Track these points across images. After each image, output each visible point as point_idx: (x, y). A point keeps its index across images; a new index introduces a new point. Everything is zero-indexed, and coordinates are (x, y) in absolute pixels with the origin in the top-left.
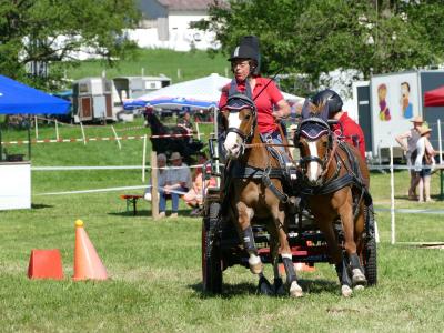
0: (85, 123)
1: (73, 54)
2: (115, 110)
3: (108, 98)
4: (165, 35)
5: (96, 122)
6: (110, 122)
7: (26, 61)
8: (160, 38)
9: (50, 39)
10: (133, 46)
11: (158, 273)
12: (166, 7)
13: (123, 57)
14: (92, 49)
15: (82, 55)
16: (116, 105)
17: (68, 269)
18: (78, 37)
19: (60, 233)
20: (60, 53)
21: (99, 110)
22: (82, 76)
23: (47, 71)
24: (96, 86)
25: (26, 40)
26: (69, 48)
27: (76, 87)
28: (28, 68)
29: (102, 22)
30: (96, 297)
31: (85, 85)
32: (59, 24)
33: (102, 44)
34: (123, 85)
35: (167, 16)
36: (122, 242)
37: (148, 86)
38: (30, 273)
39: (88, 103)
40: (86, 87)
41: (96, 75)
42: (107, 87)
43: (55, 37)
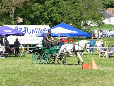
0: (94, 39)
1: (91, 25)
2: (100, 36)
3: (98, 34)
5: (96, 39)
7: (82, 26)
8: (109, 22)
9: (87, 22)
10: (103, 23)
11: (108, 68)
12: (110, 16)
13: (101, 26)
14: (95, 24)
15: (93, 25)
17: (90, 67)
18: (93, 22)
19: (89, 60)
20: (89, 25)
21: (96, 36)
22: (93, 29)
23: (86, 28)
24: (96, 31)
25: (82, 22)
26: (91, 24)
27: (92, 31)
28: (83, 28)
29: (97, 19)
30: (96, 73)
31: (94, 31)
32: (89, 19)
33: (97, 23)
34: (101, 31)
35: (110, 18)
36: (101, 62)
37: (106, 31)
38: (83, 68)
39: (94, 35)
40: (94, 32)
41: (96, 29)
42: (98, 32)
43: (88, 21)
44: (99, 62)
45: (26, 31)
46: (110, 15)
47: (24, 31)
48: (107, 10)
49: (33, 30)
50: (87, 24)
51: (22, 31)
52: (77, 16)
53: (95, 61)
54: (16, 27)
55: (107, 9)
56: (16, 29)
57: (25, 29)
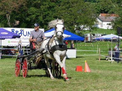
0: (86, 42)
1: (84, 29)
3: (91, 37)
5: (88, 42)
6: (91, 42)
7: (76, 30)
8: (101, 27)
13: (94, 30)
14: (88, 28)
15: (86, 29)
17: (83, 70)
18: (85, 26)
20: (82, 29)
21: (89, 40)
22: (86, 33)
24: (89, 35)
25: (76, 26)
32: (82, 23)
33: (90, 27)
34: (94, 35)
37: (99, 35)
38: (76, 70)
39: (87, 38)
40: (87, 35)
41: (89, 33)
42: (91, 35)
43: (81, 26)
44: (91, 64)
45: (22, 34)
47: (20, 34)
48: (100, 15)
49: (29, 33)
50: (80, 28)
51: (18, 33)
52: (71, 20)
53: (88, 64)
54: (12, 30)
56: (12, 31)
57: (21, 32)
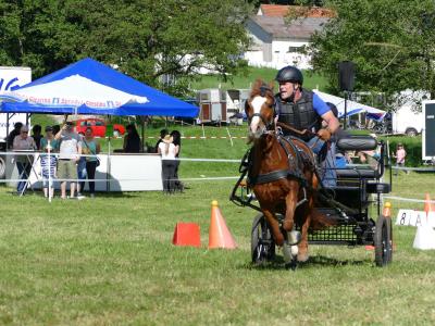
0: (206, 124)
1: (196, 69)
2: (229, 115)
3: (224, 105)
4: (268, 57)
5: (213, 124)
6: (224, 124)
7: (160, 74)
8: (265, 60)
9: (179, 57)
10: (244, 64)
12: (271, 34)
13: (235, 73)
14: (213, 66)
15: (203, 71)
16: (230, 111)
18: (201, 56)
20: (186, 68)
21: (216, 114)
22: (202, 87)
23: (176, 82)
24: (214, 96)
25: (159, 56)
26: (194, 64)
27: (198, 95)
28: (161, 79)
29: (221, 45)
31: (206, 95)
32: (186, 45)
33: (219, 63)
34: (235, 95)
35: (271, 42)
36: (241, 220)
39: (207, 108)
40: (206, 96)
41: (214, 87)
42: (223, 97)
43: (183, 55)
46: (270, 30)
48: (260, 13)
50: (179, 67)
52: (141, 32)
55: (257, 6)
